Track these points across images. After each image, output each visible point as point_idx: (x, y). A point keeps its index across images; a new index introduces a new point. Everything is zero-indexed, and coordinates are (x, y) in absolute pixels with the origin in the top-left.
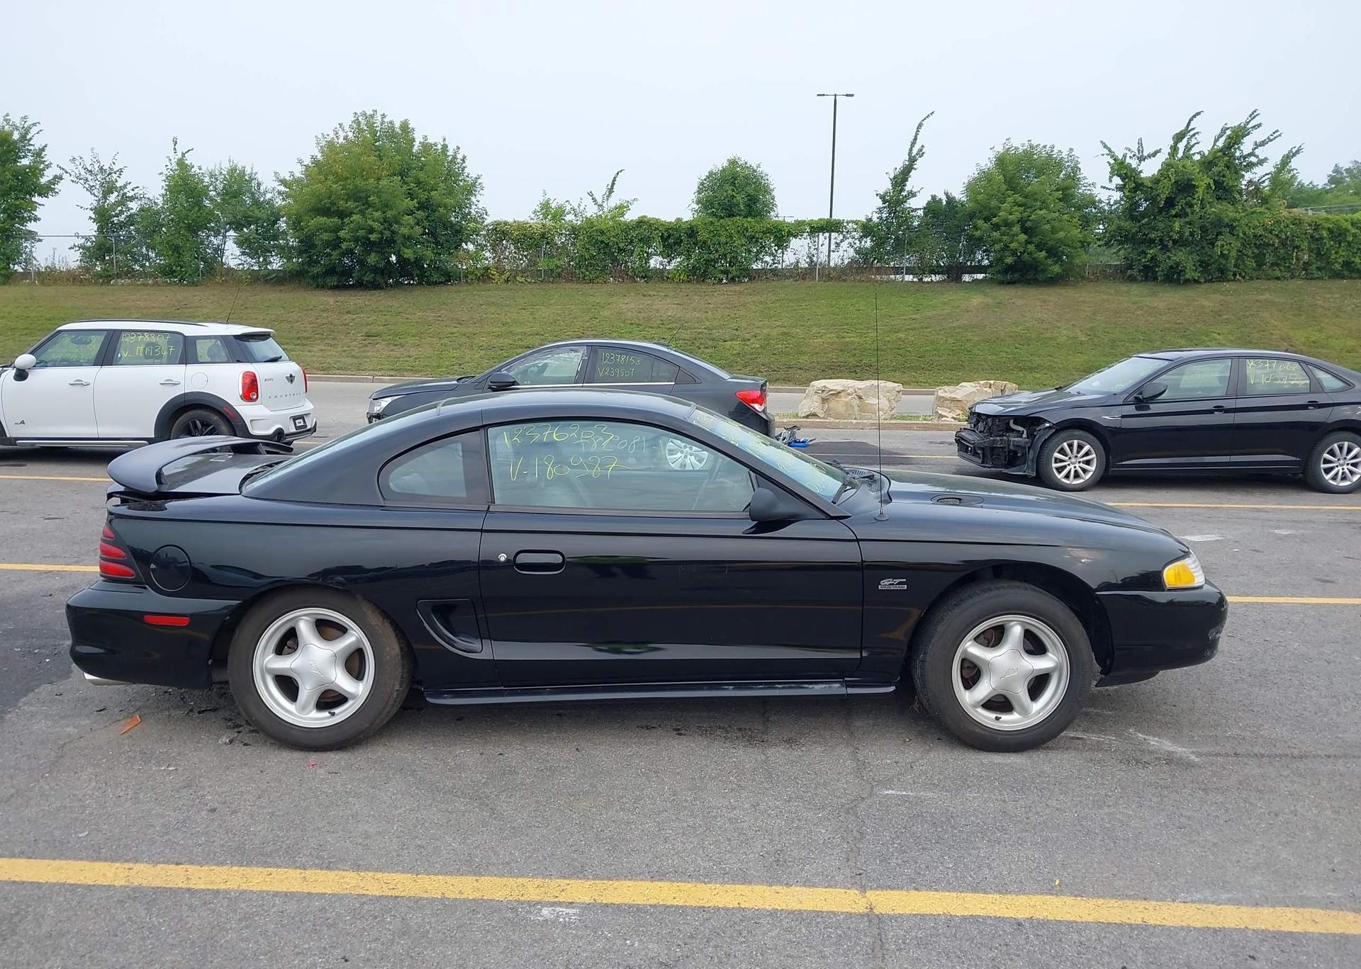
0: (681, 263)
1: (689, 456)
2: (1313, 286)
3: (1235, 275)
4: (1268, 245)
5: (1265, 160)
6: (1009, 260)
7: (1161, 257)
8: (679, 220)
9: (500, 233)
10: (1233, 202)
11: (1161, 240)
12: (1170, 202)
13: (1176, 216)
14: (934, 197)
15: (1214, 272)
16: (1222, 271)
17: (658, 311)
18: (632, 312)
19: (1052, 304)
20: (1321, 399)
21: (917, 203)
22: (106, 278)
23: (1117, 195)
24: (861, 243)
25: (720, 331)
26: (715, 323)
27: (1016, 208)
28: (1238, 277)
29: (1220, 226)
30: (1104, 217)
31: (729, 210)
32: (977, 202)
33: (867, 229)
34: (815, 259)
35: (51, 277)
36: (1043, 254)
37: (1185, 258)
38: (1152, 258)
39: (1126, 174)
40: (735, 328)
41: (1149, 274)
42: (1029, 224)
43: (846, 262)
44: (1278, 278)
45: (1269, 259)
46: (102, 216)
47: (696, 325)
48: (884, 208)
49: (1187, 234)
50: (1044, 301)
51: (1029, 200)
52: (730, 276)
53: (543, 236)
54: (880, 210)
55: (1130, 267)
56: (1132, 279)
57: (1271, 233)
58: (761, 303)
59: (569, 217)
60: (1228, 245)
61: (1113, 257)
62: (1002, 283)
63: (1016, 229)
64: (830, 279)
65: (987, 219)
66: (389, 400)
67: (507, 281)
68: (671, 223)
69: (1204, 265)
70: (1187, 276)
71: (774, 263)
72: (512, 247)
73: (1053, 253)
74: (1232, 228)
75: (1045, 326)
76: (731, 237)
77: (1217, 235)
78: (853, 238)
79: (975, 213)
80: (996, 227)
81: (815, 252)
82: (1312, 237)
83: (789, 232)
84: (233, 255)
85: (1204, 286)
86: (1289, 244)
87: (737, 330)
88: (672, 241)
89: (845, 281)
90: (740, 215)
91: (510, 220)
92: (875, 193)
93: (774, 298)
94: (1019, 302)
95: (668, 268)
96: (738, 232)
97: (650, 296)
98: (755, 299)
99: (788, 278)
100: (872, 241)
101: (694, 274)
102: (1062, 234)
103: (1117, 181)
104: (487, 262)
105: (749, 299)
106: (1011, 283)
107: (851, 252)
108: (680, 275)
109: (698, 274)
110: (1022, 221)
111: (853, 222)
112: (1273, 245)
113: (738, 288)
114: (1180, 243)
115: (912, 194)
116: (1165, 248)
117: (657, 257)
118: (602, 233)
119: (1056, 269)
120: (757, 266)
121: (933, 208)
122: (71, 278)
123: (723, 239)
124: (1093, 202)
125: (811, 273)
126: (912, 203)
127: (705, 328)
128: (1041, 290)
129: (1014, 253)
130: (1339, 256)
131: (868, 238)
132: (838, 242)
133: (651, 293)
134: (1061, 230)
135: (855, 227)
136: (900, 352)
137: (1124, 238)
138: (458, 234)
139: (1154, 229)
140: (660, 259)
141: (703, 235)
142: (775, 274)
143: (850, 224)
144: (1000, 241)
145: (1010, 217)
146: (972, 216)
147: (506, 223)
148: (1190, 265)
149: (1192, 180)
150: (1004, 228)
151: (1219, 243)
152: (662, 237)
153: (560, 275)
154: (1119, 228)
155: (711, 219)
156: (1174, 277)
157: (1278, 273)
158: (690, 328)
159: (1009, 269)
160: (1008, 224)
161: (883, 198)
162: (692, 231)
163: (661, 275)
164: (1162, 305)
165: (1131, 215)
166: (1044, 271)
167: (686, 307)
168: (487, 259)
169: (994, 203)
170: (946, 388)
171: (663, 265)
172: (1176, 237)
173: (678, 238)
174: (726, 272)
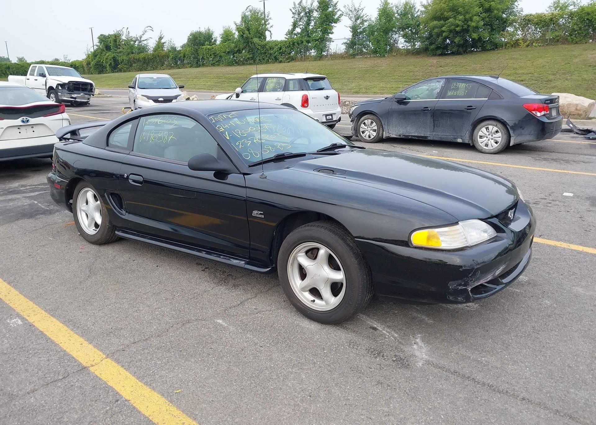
1: (490, 140)
9: (527, 21)
22: (353, 56)
35: (335, 56)
46: (354, 29)
53: (551, 20)
59: (571, 8)
66: (355, 107)
67: (528, 46)
72: (533, 27)
84: (402, 43)
91: (534, 13)
104: (518, 37)
118: (588, 14)
122: (341, 57)
138: (504, 23)
147: (531, 15)
153: (558, 40)
168: (518, 35)
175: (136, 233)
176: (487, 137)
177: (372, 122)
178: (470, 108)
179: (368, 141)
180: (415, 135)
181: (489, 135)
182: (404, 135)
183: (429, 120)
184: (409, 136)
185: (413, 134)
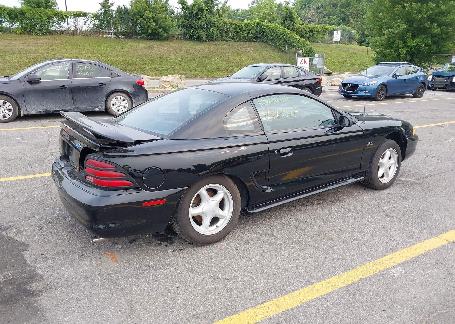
0: (18, 26)
1: (120, 106)
2: (236, 44)
3: (215, 39)
4: (223, 30)
5: (220, 3)
6: (150, 31)
7: (195, 33)
8: (15, 7)
10: (213, 15)
11: (195, 27)
12: (197, 14)
13: (198, 19)
14: (119, 6)
15: (211, 38)
16: (212, 38)
17: (15, 46)
18: (2, 46)
19: (166, 47)
21: (114, 8)
23: (180, 11)
24: (94, 22)
25: (47, 55)
26: (44, 52)
27: (150, 13)
28: (216, 40)
29: (210, 24)
30: (178, 18)
31: (38, 5)
32: (137, 9)
33: (97, 17)
34: (77, 27)
36: (161, 30)
37: (201, 32)
38: (193, 32)
39: (183, 4)
40: (53, 54)
41: (192, 38)
42: (155, 19)
43: (90, 29)
44: (226, 41)
45: (224, 35)
47: (35, 52)
48: (103, 9)
49: (203, 25)
50: (164, 46)
51: (154, 10)
52: (42, 32)
54: (101, 10)
55: (186, 35)
56: (187, 40)
57: (224, 26)
58: (60, 44)
60: (214, 30)
61: (179, 31)
62: (147, 39)
63: (152, 20)
64: (85, 35)
65: (141, 17)
68: (11, 8)
69: (207, 36)
70: (204, 39)
71: (60, 28)
73: (164, 30)
74: (214, 24)
75: (167, 55)
76: (41, 16)
77: (210, 26)
78: (91, 20)
79: (136, 14)
80: (144, 19)
81: (76, 24)
82: (234, 28)
83: (65, 15)
85: (208, 42)
86: (229, 30)
87: (54, 54)
88: (13, 16)
89: (90, 36)
90: (43, 7)
92: (99, 3)
93: (65, 42)
94: (156, 46)
95: (12, 27)
96: (44, 14)
97: (8, 39)
98: (57, 42)
99: (66, 34)
100: (99, 21)
101: (26, 31)
102: (167, 23)
103: (180, 5)
105: (54, 42)
106: (150, 40)
107: (91, 26)
108: (19, 31)
109: (28, 31)
110: (153, 18)
111: (91, 13)
112: (225, 30)
113: (47, 37)
114: (201, 28)
115: (112, 4)
116: (196, 30)
117: (7, 22)
119: (166, 35)
120: (53, 28)
121: (119, 10)
123: (38, 17)
124: (172, 12)
125: (76, 32)
126: (112, 8)
127: (40, 54)
128: (161, 42)
129: (152, 29)
130: (242, 34)
131: (97, 20)
132: (86, 21)
133: (8, 38)
134: (166, 21)
135: (92, 15)
136: (122, 64)
137: (184, 26)
139: (193, 23)
140: (8, 23)
141: (28, 14)
142: (61, 32)
143: (89, 14)
144: (146, 24)
145: (149, 16)
146: (135, 14)
148: (204, 35)
149: (202, 7)
150: (147, 20)
151: (211, 29)
152: (8, 14)
154: (183, 22)
155: (30, 8)
156: (200, 39)
157: (226, 39)
158: (33, 54)
159: (150, 34)
160: (148, 18)
161: (101, 5)
162: (22, 13)
163: (9, 31)
164: (199, 48)
165: (185, 18)
166: (161, 36)
167: (28, 45)
169: (142, 10)
170: (164, 77)
171: (10, 26)
172: (199, 26)
173: (15, 15)
174: (40, 30)
175: (270, 202)
176: (117, 105)
177: (4, 102)
178: (101, 84)
180: (56, 109)
181: (119, 103)
182: (45, 111)
183: (68, 96)
184: (51, 111)
185: (54, 110)
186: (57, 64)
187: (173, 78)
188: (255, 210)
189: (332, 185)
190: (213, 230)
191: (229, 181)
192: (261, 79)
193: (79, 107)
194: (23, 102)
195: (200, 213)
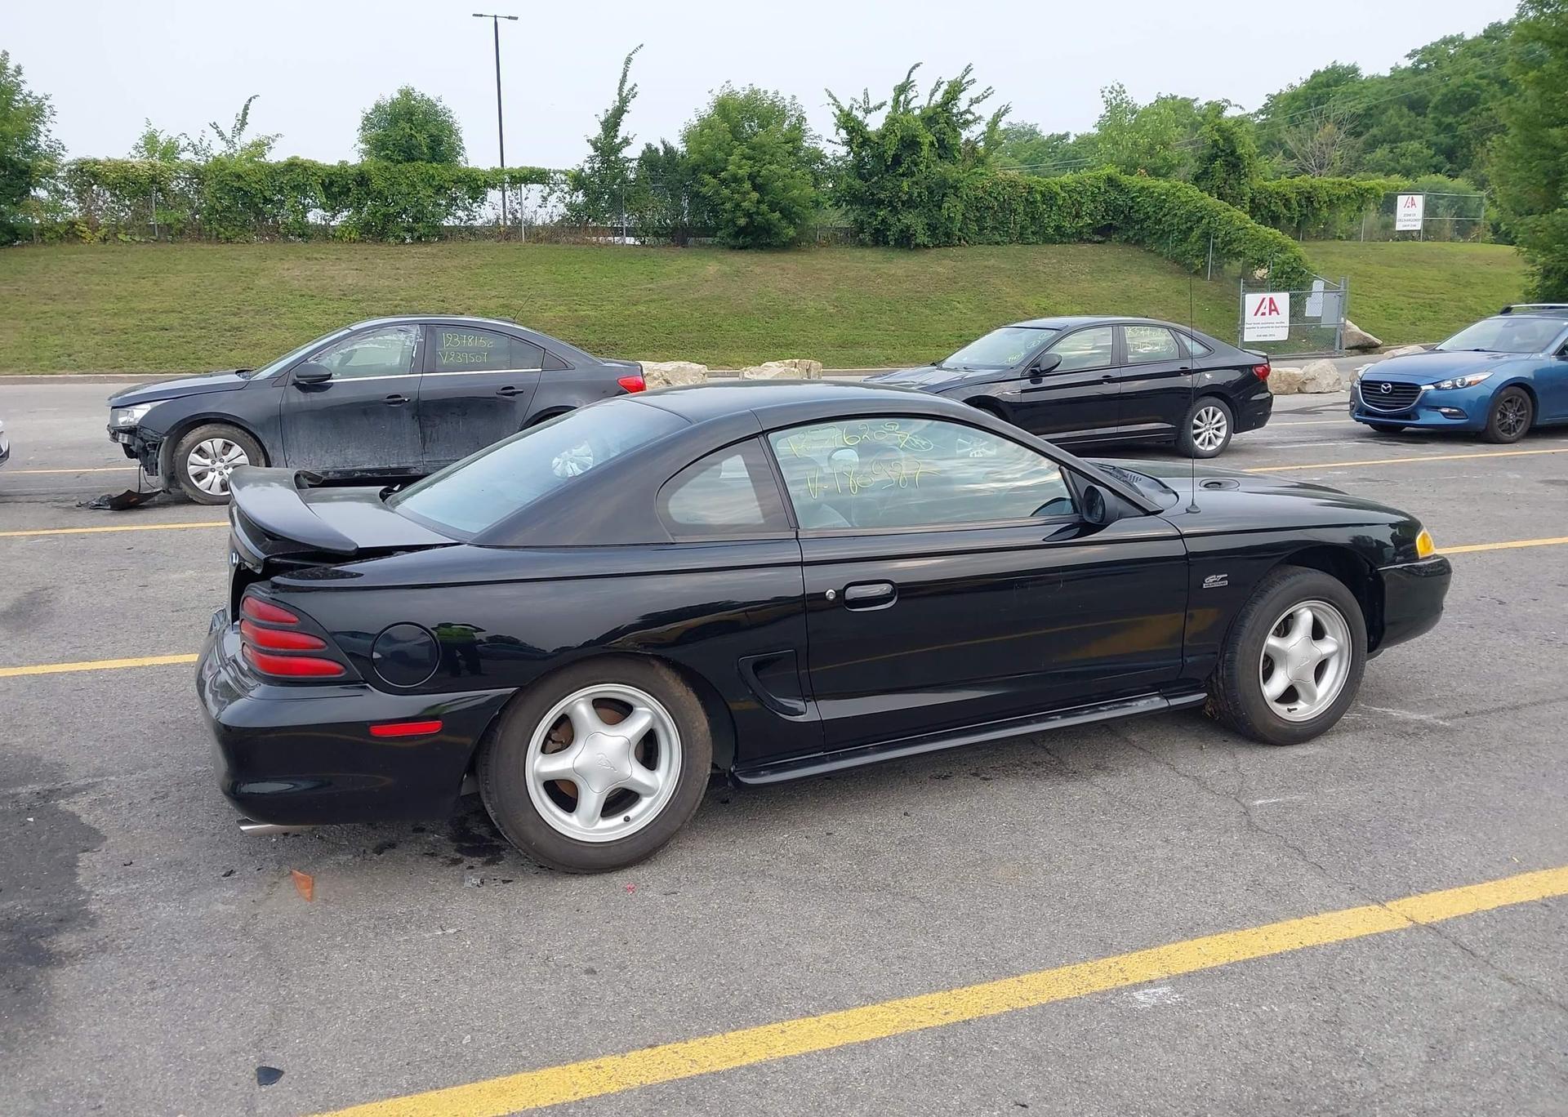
0: (349, 217)
2: (1031, 251)
3: (959, 240)
4: (988, 208)
5: (980, 118)
6: (742, 222)
7: (892, 220)
8: (343, 163)
9: (87, 175)
10: (954, 161)
11: (890, 202)
12: (897, 160)
13: (903, 175)
14: (649, 146)
15: (942, 237)
16: (948, 235)
17: (333, 278)
18: (298, 280)
19: (791, 272)
20: (1188, 365)
21: (633, 152)
23: (843, 151)
24: (571, 197)
25: (422, 302)
26: (414, 294)
27: (744, 161)
28: (962, 241)
29: (942, 190)
30: (834, 174)
31: (409, 154)
32: (701, 152)
33: (578, 181)
34: (519, 215)
36: (777, 215)
37: (911, 219)
38: (883, 220)
39: (853, 127)
40: (441, 299)
41: (879, 239)
42: (759, 180)
43: (556, 219)
44: (997, 243)
45: (989, 223)
47: (389, 296)
48: (597, 156)
49: (916, 194)
50: (783, 269)
51: (757, 153)
52: (416, 234)
53: (153, 180)
54: (592, 159)
55: (862, 230)
56: (862, 244)
57: (990, 195)
58: (464, 268)
59: (185, 156)
60: (954, 207)
61: (836, 218)
62: (733, 248)
63: (747, 186)
64: (540, 240)
65: (714, 174)
66: (147, 407)
67: (105, 240)
68: (332, 167)
69: (932, 228)
70: (918, 241)
71: (469, 220)
72: (108, 194)
73: (788, 215)
74: (956, 189)
75: (791, 297)
76: (414, 186)
77: (943, 197)
78: (562, 191)
79: (699, 166)
80: (723, 182)
81: (517, 207)
82: (1027, 200)
83: (486, 181)
85: (934, 251)
86: (1006, 207)
87: (443, 301)
88: (337, 190)
89: (557, 242)
90: (422, 160)
91: (102, 158)
92: (586, 138)
93: (479, 262)
94: (758, 270)
95: (332, 223)
96: (423, 180)
97: (316, 259)
98: (456, 262)
99: (486, 237)
100: (585, 195)
101: (369, 232)
102: (796, 192)
103: (843, 133)
104: (71, 214)
105: (447, 263)
106: (743, 248)
107: (562, 209)
108: (350, 233)
109: (375, 232)
110: (752, 177)
111: (561, 172)
112: (992, 208)
113: (429, 249)
114: (909, 204)
115: (627, 142)
116: (894, 211)
117: (318, 210)
118: (239, 177)
119: (791, 232)
120: (450, 222)
121: (650, 158)
123: (404, 189)
124: (819, 157)
125: (512, 231)
126: (626, 153)
127: (402, 300)
128: (776, 255)
129: (749, 215)
130: (1051, 220)
131: (580, 192)
132: (545, 195)
133: (318, 256)
134: (795, 188)
135: (564, 178)
136: (646, 328)
137: (854, 198)
138: (21, 176)
139: (883, 189)
140: (321, 212)
141: (378, 183)
142: (471, 233)
143: (557, 175)
144: (731, 199)
145: (740, 171)
146: (695, 169)
147: (96, 162)
148: (919, 228)
149: (917, 136)
150: (733, 185)
151: (946, 205)
152: (323, 184)
153: (181, 232)
154: (850, 187)
155: (385, 164)
156: (905, 242)
157: (999, 239)
158: (383, 300)
159: (741, 232)
160: (736, 179)
161: (594, 144)
162: (362, 179)
163: (324, 234)
164: (900, 272)
165: (859, 173)
166: (777, 234)
167: (370, 274)
168: (71, 210)
169: (719, 155)
170: (752, 369)
171: (325, 220)
172: (905, 198)
173: (343, 187)
174: (410, 230)
175: (822, 754)
177: (226, 443)
178: (509, 391)
179: (218, 500)
180: (371, 467)
182: (339, 472)
184: (355, 471)
185: (366, 467)
186: (382, 331)
187: (782, 370)
188: (764, 775)
189: (1065, 715)
190: (613, 829)
191: (666, 678)
192: (1037, 369)
193: (438, 461)
194: (278, 444)
195: (564, 771)
